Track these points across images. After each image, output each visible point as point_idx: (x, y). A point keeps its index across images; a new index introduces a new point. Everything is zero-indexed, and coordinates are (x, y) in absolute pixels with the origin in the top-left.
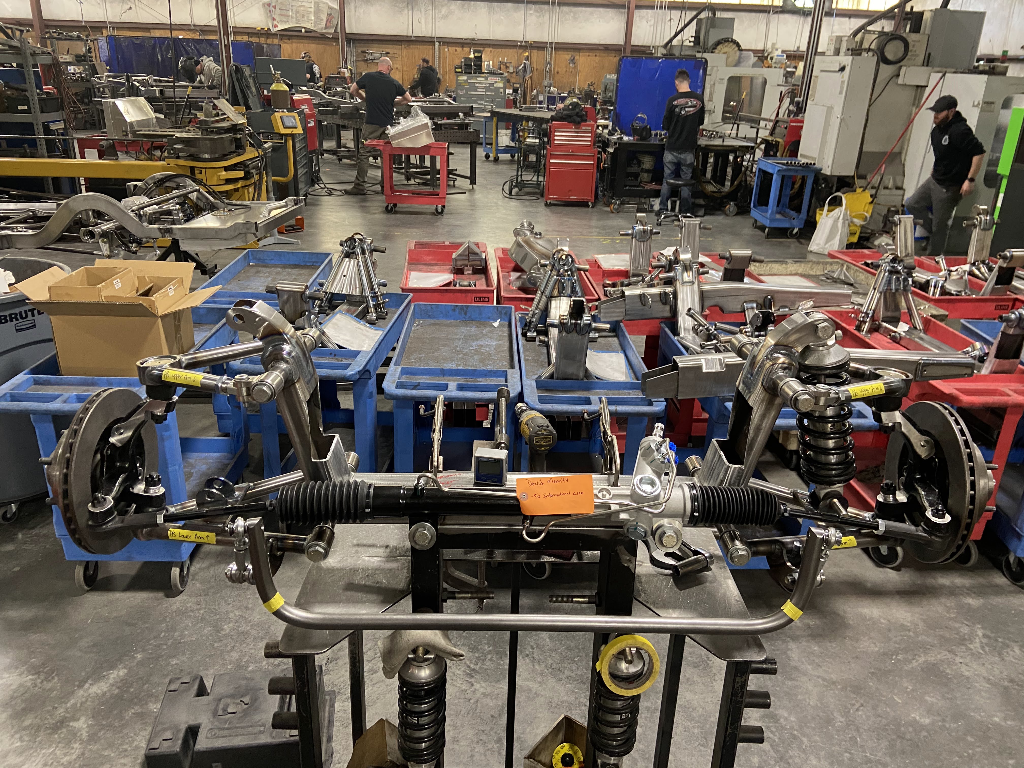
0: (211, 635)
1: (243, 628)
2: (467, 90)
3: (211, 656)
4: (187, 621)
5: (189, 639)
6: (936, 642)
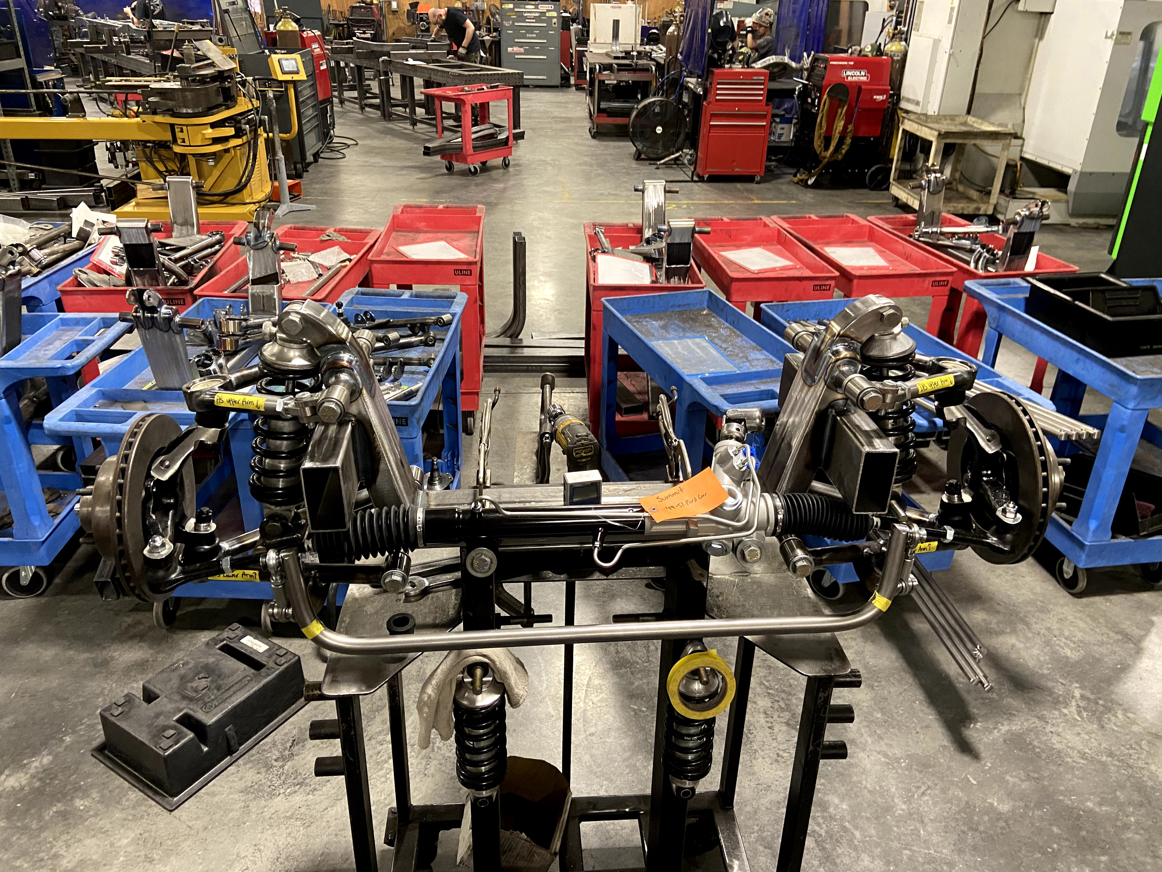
2: (514, 21)
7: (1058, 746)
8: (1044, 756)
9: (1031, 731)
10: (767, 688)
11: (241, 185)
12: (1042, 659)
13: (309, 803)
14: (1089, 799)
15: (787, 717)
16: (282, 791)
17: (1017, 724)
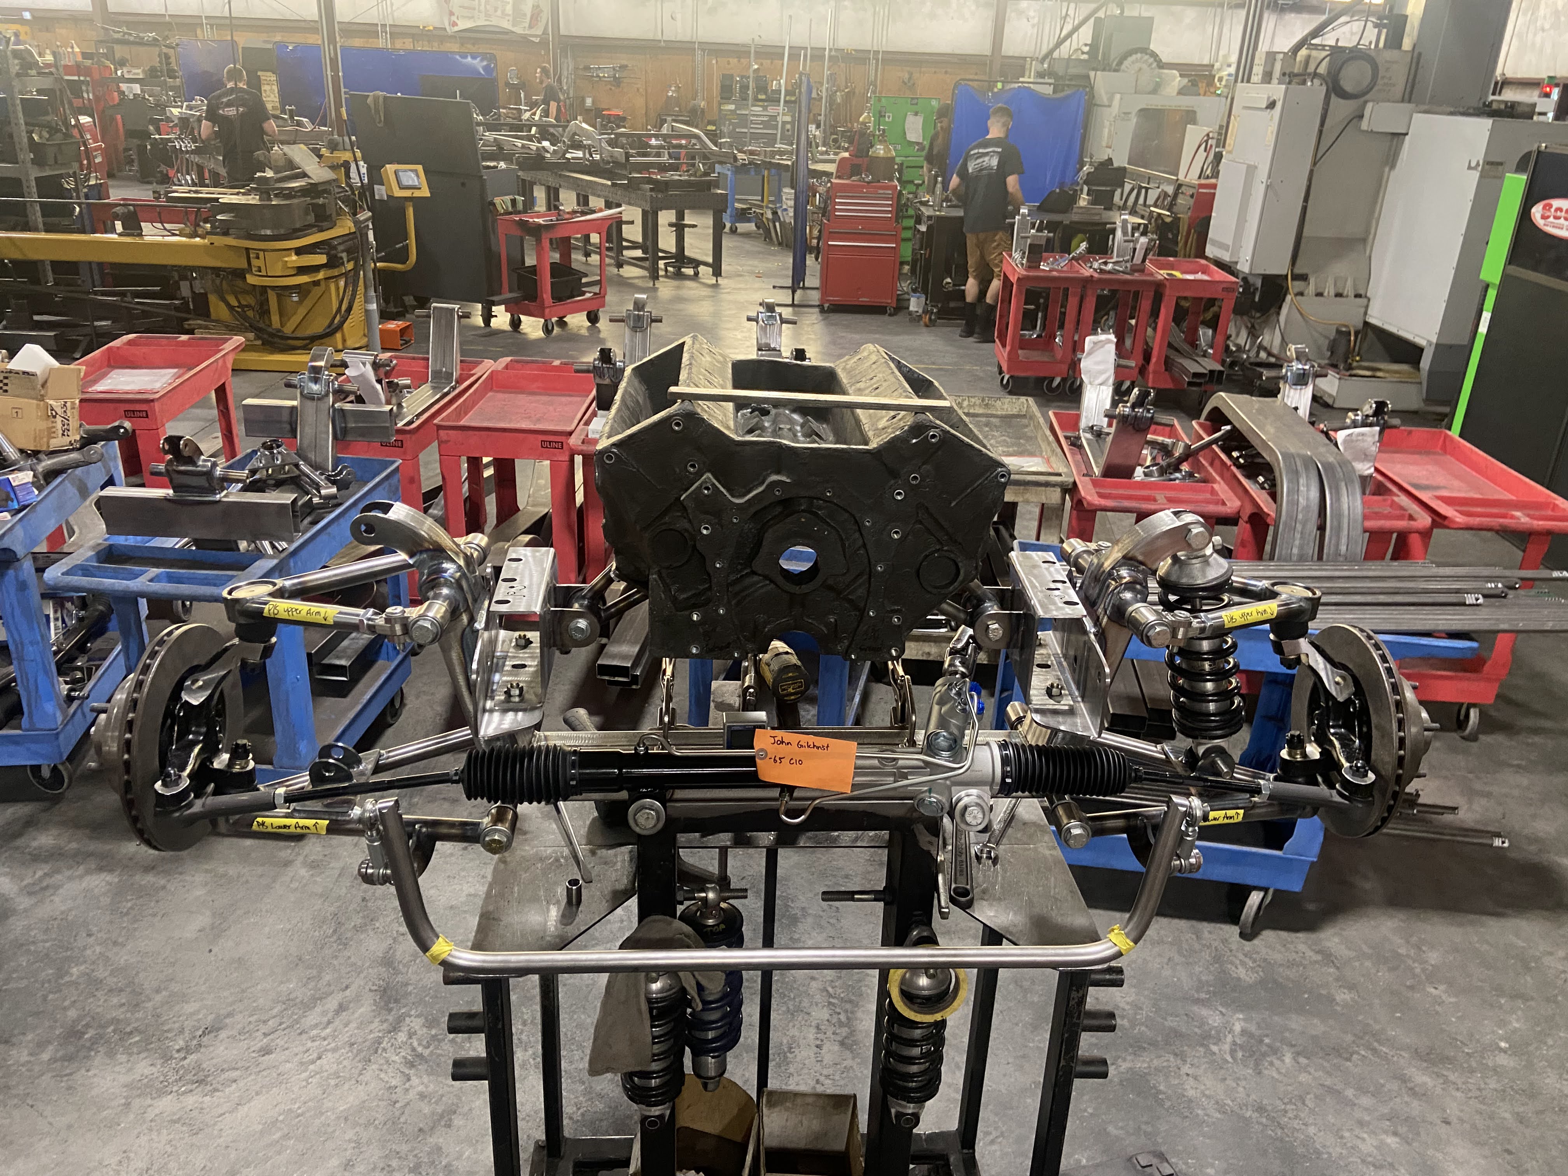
0: (49, 981)
1: (101, 973)
2: (735, 126)
3: (36, 1014)
4: (21, 959)
5: (15, 985)
6: (1159, 1039)
7: (1191, 1093)
8: (1168, 1104)
9: (1160, 1071)
10: (830, 996)
11: (333, 327)
12: (1203, 978)
13: (205, 1106)
14: (1212, 1166)
15: (844, 1034)
16: (175, 1089)
17: (1144, 1061)
